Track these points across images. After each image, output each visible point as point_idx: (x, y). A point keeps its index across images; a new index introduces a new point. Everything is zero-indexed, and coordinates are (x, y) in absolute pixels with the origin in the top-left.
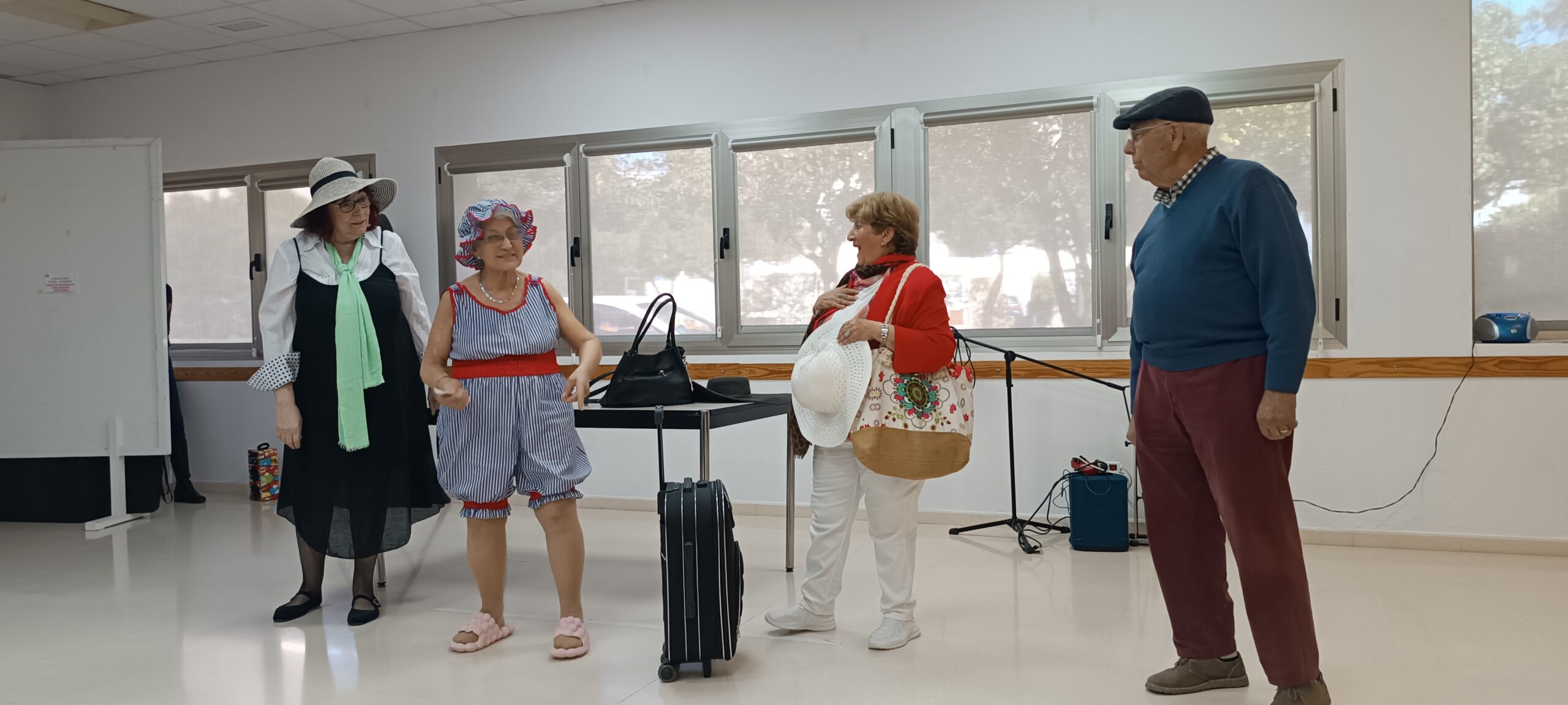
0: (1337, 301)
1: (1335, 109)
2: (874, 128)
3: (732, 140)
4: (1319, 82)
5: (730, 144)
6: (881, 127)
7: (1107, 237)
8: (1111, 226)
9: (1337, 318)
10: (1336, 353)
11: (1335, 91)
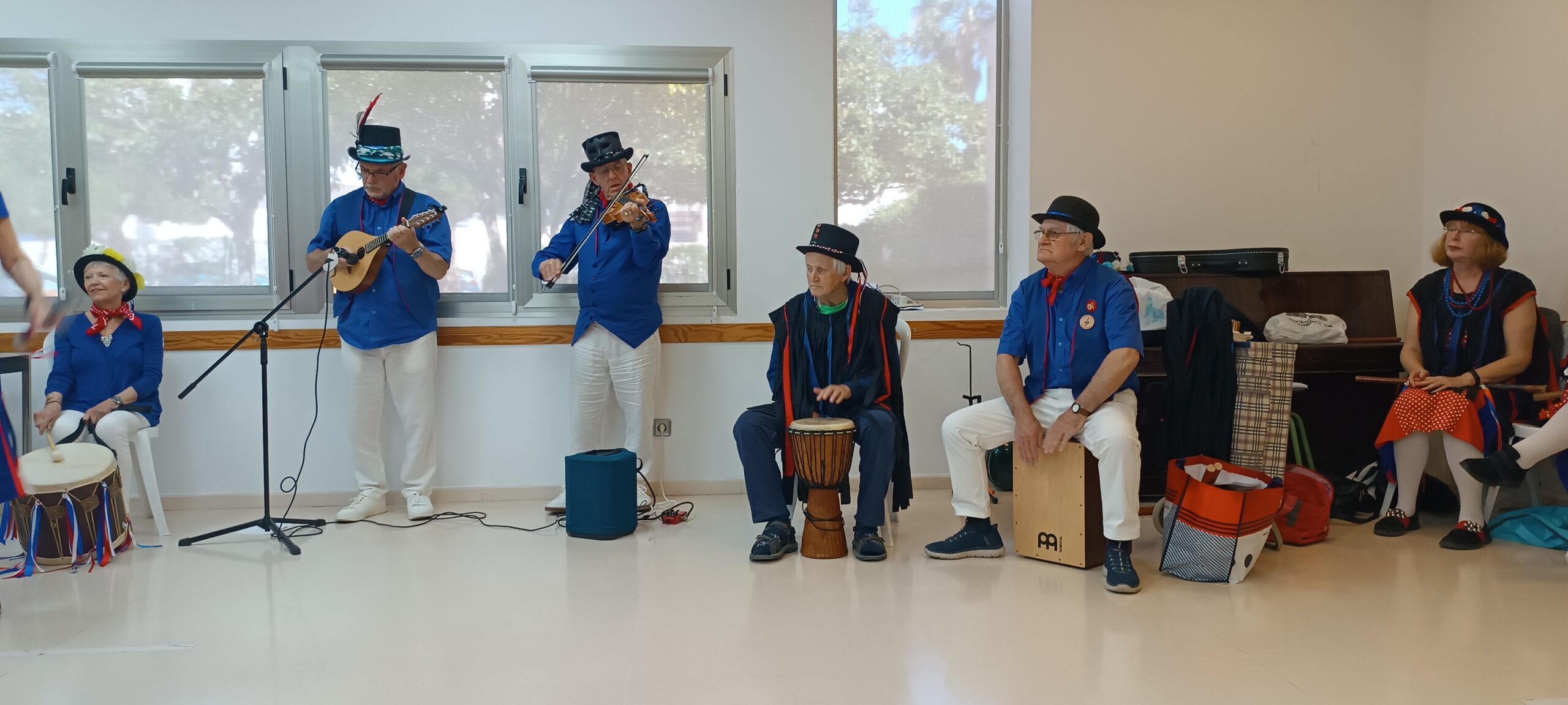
0: (728, 271)
1: (726, 94)
2: (262, 65)
3: (77, 62)
4: (712, 67)
5: (74, 67)
6: (271, 65)
7: (521, 201)
8: (525, 191)
9: (729, 288)
10: (727, 319)
11: (726, 76)
